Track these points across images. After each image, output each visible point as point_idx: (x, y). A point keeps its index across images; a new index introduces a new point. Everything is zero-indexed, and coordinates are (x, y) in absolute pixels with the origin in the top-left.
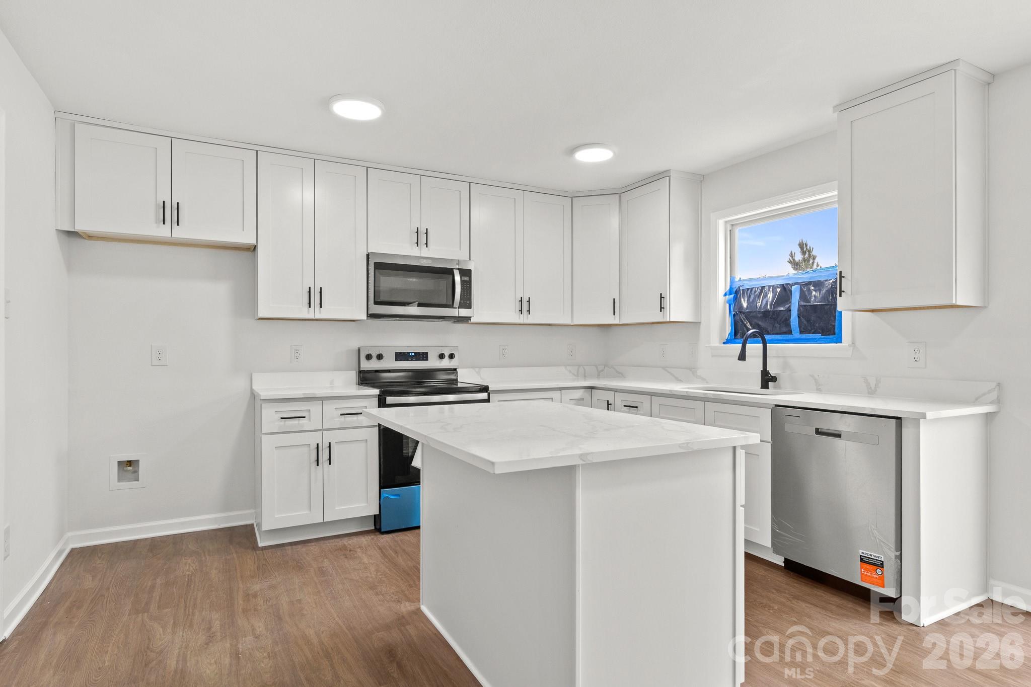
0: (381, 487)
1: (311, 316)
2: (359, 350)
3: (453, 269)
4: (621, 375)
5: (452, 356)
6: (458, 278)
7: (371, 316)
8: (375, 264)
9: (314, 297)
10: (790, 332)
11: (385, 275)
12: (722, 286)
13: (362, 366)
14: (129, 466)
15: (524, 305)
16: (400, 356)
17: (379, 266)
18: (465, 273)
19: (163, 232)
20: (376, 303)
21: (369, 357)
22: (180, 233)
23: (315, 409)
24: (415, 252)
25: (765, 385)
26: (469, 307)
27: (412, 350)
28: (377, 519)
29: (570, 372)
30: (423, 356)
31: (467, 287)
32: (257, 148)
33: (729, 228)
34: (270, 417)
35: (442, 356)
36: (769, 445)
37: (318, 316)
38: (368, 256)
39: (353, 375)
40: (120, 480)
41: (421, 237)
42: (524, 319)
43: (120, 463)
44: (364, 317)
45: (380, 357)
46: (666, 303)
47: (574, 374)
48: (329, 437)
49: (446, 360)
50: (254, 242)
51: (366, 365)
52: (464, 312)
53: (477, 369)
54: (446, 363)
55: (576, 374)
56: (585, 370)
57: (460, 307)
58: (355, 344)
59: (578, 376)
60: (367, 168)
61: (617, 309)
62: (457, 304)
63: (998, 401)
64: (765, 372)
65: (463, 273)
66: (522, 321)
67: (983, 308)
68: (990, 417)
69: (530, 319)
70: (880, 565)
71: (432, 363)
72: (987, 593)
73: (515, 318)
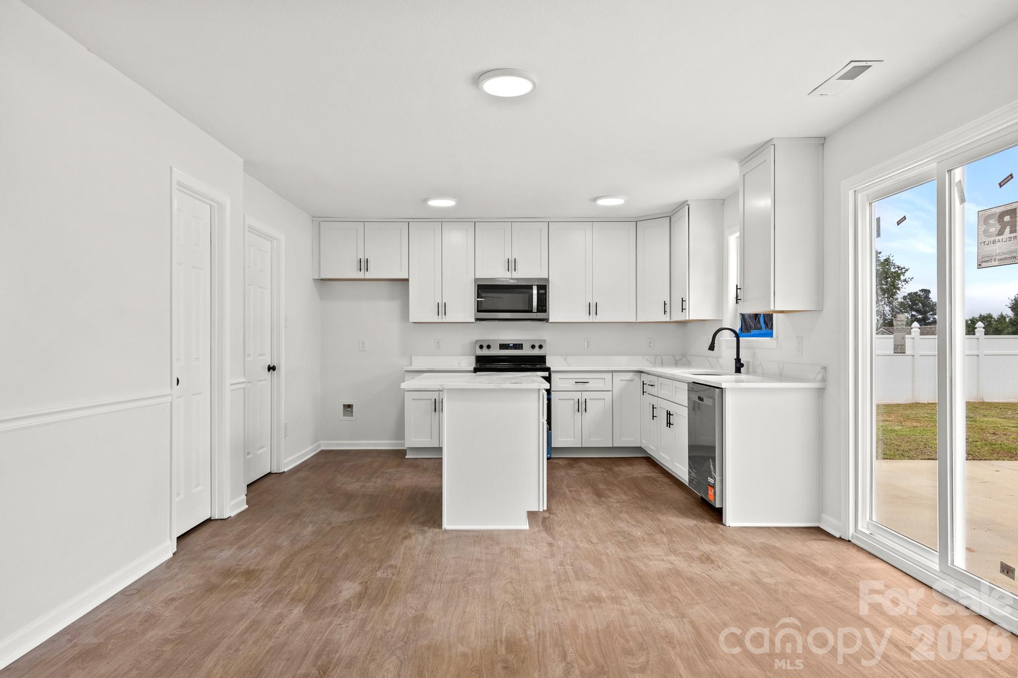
1: (440, 321)
2: (474, 343)
3: (532, 285)
5: (540, 347)
6: (535, 292)
7: (477, 319)
8: (480, 286)
9: (442, 309)
10: (760, 328)
11: (485, 292)
13: (477, 353)
14: (348, 407)
15: (593, 309)
16: (503, 346)
17: (483, 287)
18: (543, 288)
19: (361, 275)
20: (480, 311)
21: (481, 347)
22: (368, 275)
24: (506, 275)
25: (738, 370)
26: (545, 311)
27: (511, 343)
29: (647, 360)
30: (519, 346)
31: (543, 298)
32: (409, 220)
35: (533, 347)
36: (687, 409)
37: (444, 321)
38: (475, 280)
39: (472, 360)
40: (344, 415)
41: (512, 264)
42: (593, 318)
43: (344, 406)
44: (474, 320)
45: (489, 347)
46: (686, 305)
47: (650, 362)
49: (537, 349)
50: (407, 277)
51: (480, 352)
52: (541, 315)
53: (564, 357)
54: (536, 352)
55: (653, 362)
56: (662, 359)
57: (538, 311)
58: (471, 338)
59: (655, 363)
60: (475, 222)
61: (668, 309)
62: (535, 309)
63: (824, 380)
64: (738, 360)
65: (540, 287)
66: (591, 321)
67: (819, 311)
68: (821, 392)
69: (599, 319)
70: (713, 487)
71: (526, 351)
72: (819, 520)
73: (585, 318)
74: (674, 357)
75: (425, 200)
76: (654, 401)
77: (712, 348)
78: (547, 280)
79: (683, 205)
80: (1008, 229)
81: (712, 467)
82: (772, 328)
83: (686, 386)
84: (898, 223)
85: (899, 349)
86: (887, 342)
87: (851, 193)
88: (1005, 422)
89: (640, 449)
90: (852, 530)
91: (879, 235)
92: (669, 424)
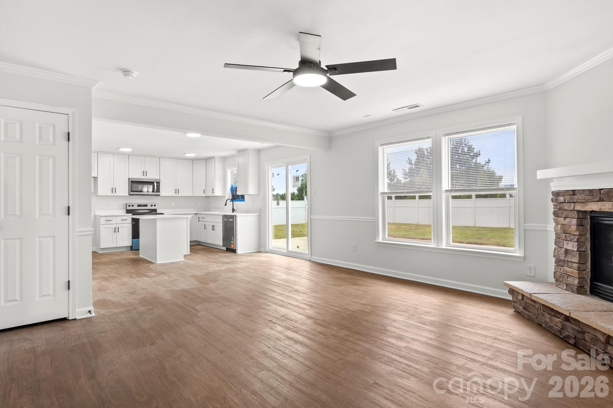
0: (132, 239)
1: (113, 195)
2: (126, 204)
3: (154, 182)
4: (210, 211)
5: (155, 206)
6: (155, 184)
7: (130, 195)
8: (131, 181)
9: (114, 190)
10: (239, 199)
11: (133, 184)
12: (229, 187)
15: (177, 191)
16: (139, 206)
17: (132, 182)
18: (158, 183)
20: (131, 191)
21: (129, 206)
23: (114, 218)
24: (143, 177)
25: (233, 212)
26: (159, 192)
27: (143, 204)
28: (131, 247)
29: (195, 210)
30: (146, 206)
31: (158, 187)
32: (98, 152)
33: (231, 172)
34: (102, 220)
35: (152, 206)
36: (222, 224)
37: (115, 195)
38: (129, 179)
39: (125, 211)
41: (145, 173)
42: (177, 195)
44: (128, 195)
45: (133, 206)
46: (214, 191)
48: (118, 226)
50: (97, 176)
51: (128, 208)
52: (157, 193)
53: (163, 209)
54: (153, 208)
55: (197, 210)
56: (200, 209)
57: (156, 192)
58: (125, 202)
60: (129, 156)
61: (205, 192)
62: (155, 191)
63: (260, 213)
64: (233, 209)
65: (157, 183)
66: (176, 196)
67: (259, 195)
68: (259, 216)
69: (179, 195)
70: (233, 244)
71: (149, 207)
72: (259, 250)
73: (174, 195)
74: (204, 209)
75: (119, 148)
76: (205, 223)
77: (226, 205)
78: (160, 180)
79: (212, 158)
80: (298, 180)
81: (233, 238)
82: (244, 199)
83: (222, 216)
84: (278, 175)
85: (278, 204)
86: (275, 202)
87: (267, 166)
88: (296, 229)
89: (196, 241)
90: (268, 250)
91: (273, 177)
92: (213, 229)
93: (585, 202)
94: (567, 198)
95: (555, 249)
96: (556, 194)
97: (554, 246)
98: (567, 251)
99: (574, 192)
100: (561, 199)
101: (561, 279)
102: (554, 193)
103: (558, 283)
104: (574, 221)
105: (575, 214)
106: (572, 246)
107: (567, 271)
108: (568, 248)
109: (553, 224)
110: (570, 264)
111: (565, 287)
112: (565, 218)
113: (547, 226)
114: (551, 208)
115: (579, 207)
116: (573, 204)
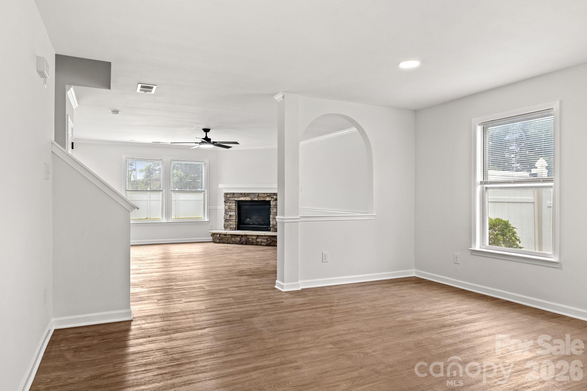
93: (239, 197)
94: (231, 196)
95: (224, 216)
96: (226, 194)
97: (224, 214)
98: (230, 216)
99: (234, 194)
100: (229, 196)
101: (228, 227)
102: (225, 194)
103: (225, 229)
104: (234, 204)
105: (234, 202)
106: (233, 213)
107: (230, 223)
108: (231, 214)
109: (224, 206)
110: (232, 220)
111: (229, 229)
112: (230, 203)
113: (218, 207)
114: (223, 199)
115: (236, 199)
116: (233, 198)
